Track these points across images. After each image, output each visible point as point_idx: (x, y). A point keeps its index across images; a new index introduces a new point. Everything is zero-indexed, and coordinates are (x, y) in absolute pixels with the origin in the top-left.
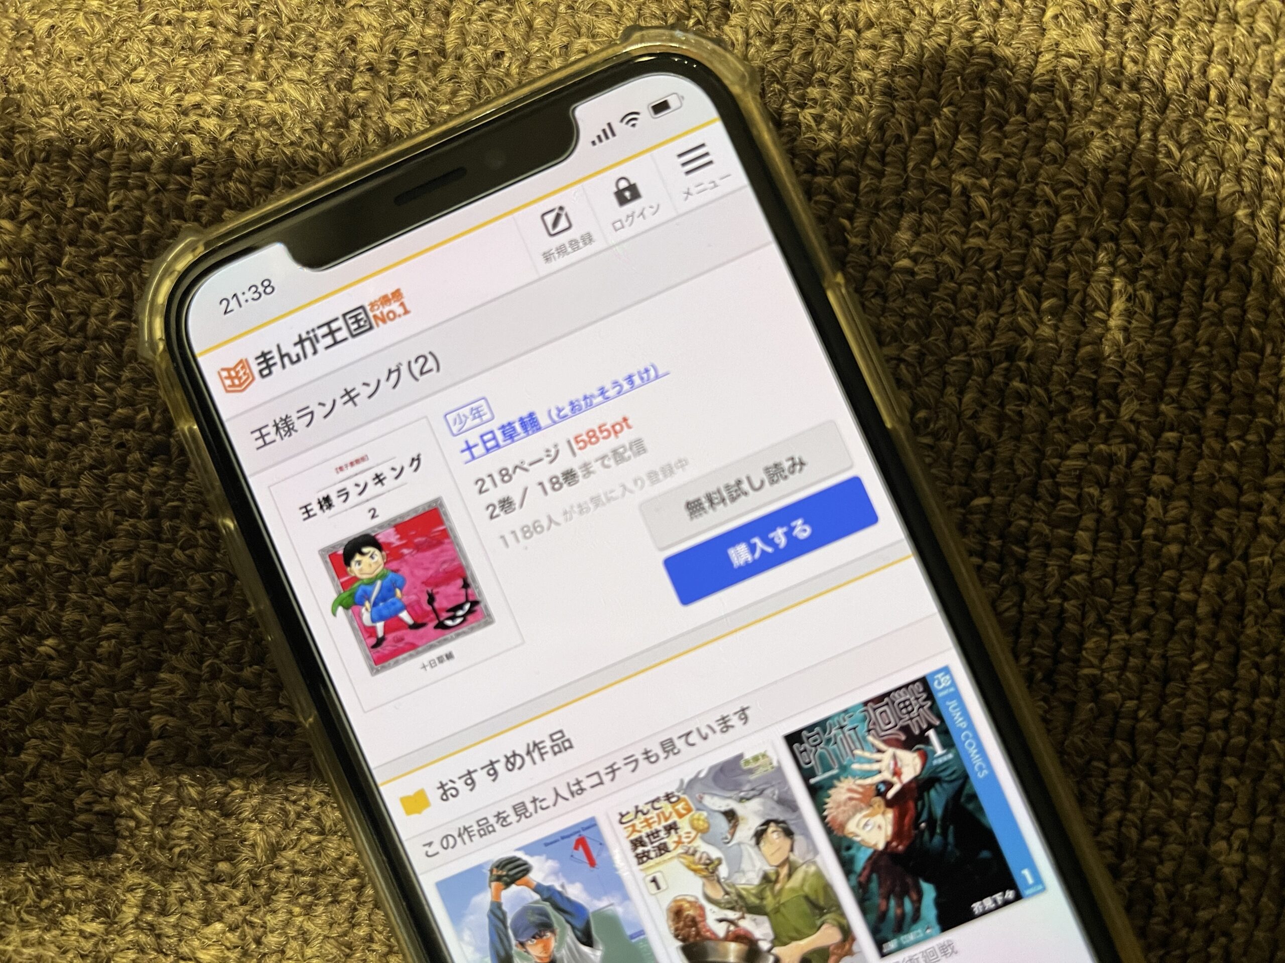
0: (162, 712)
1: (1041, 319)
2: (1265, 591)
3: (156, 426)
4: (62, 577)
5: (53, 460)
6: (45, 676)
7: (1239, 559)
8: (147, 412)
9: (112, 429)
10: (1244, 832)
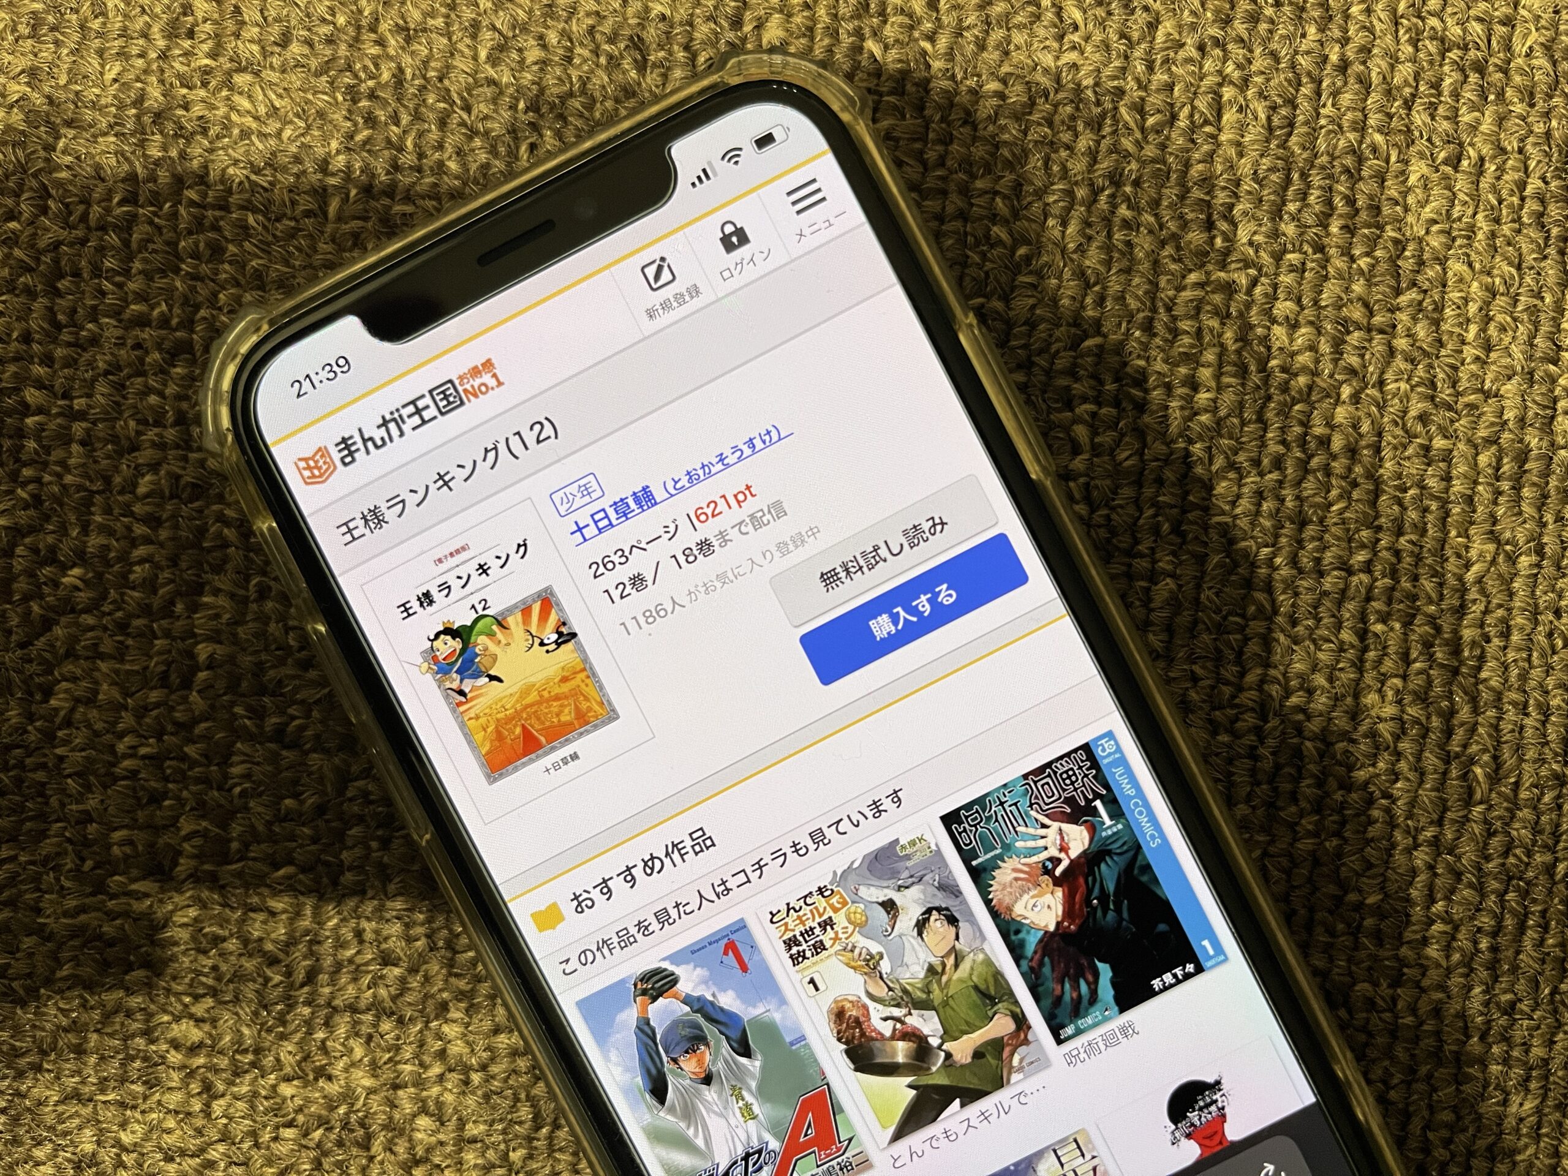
0: (209, 639)
1: (1145, 138)
2: (1402, 418)
3: (175, 322)
4: (82, 498)
5: (62, 368)
6: (73, 611)
7: (1373, 386)
8: (164, 307)
9: (126, 329)
10: (1397, 682)
